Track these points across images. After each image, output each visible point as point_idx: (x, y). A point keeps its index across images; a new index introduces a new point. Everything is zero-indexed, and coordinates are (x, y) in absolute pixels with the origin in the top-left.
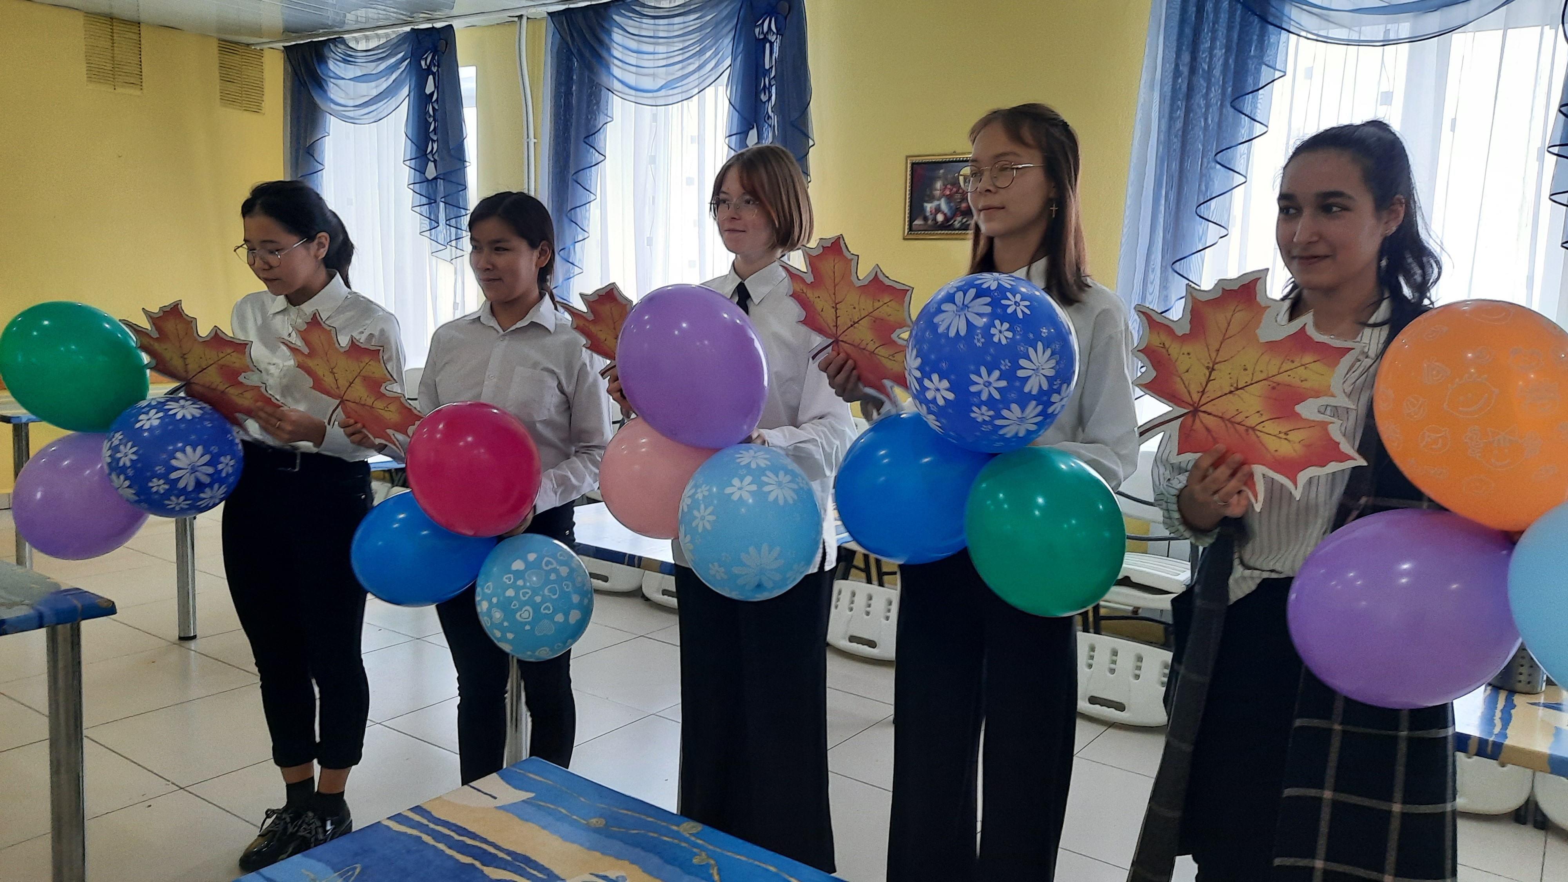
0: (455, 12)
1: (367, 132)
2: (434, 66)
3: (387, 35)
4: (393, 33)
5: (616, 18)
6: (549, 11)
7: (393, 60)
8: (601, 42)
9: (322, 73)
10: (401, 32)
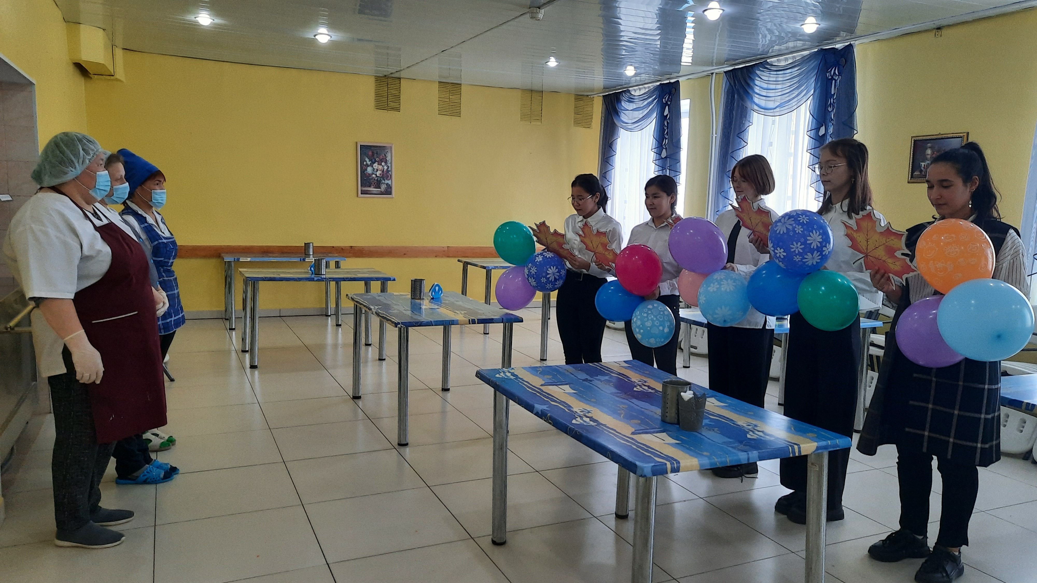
0: (680, 74)
1: (637, 135)
2: (669, 101)
3: (649, 87)
4: (652, 86)
5: (758, 72)
6: (725, 71)
7: (651, 99)
8: (749, 85)
9: (618, 108)
10: (656, 85)
